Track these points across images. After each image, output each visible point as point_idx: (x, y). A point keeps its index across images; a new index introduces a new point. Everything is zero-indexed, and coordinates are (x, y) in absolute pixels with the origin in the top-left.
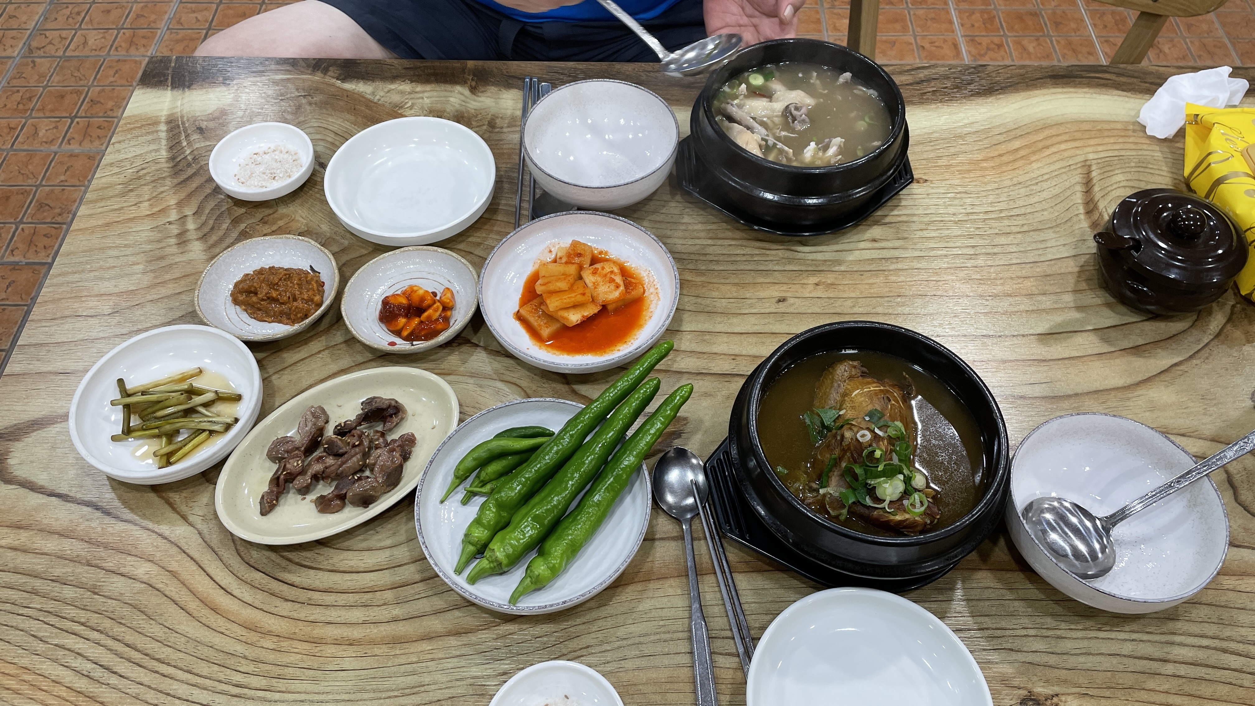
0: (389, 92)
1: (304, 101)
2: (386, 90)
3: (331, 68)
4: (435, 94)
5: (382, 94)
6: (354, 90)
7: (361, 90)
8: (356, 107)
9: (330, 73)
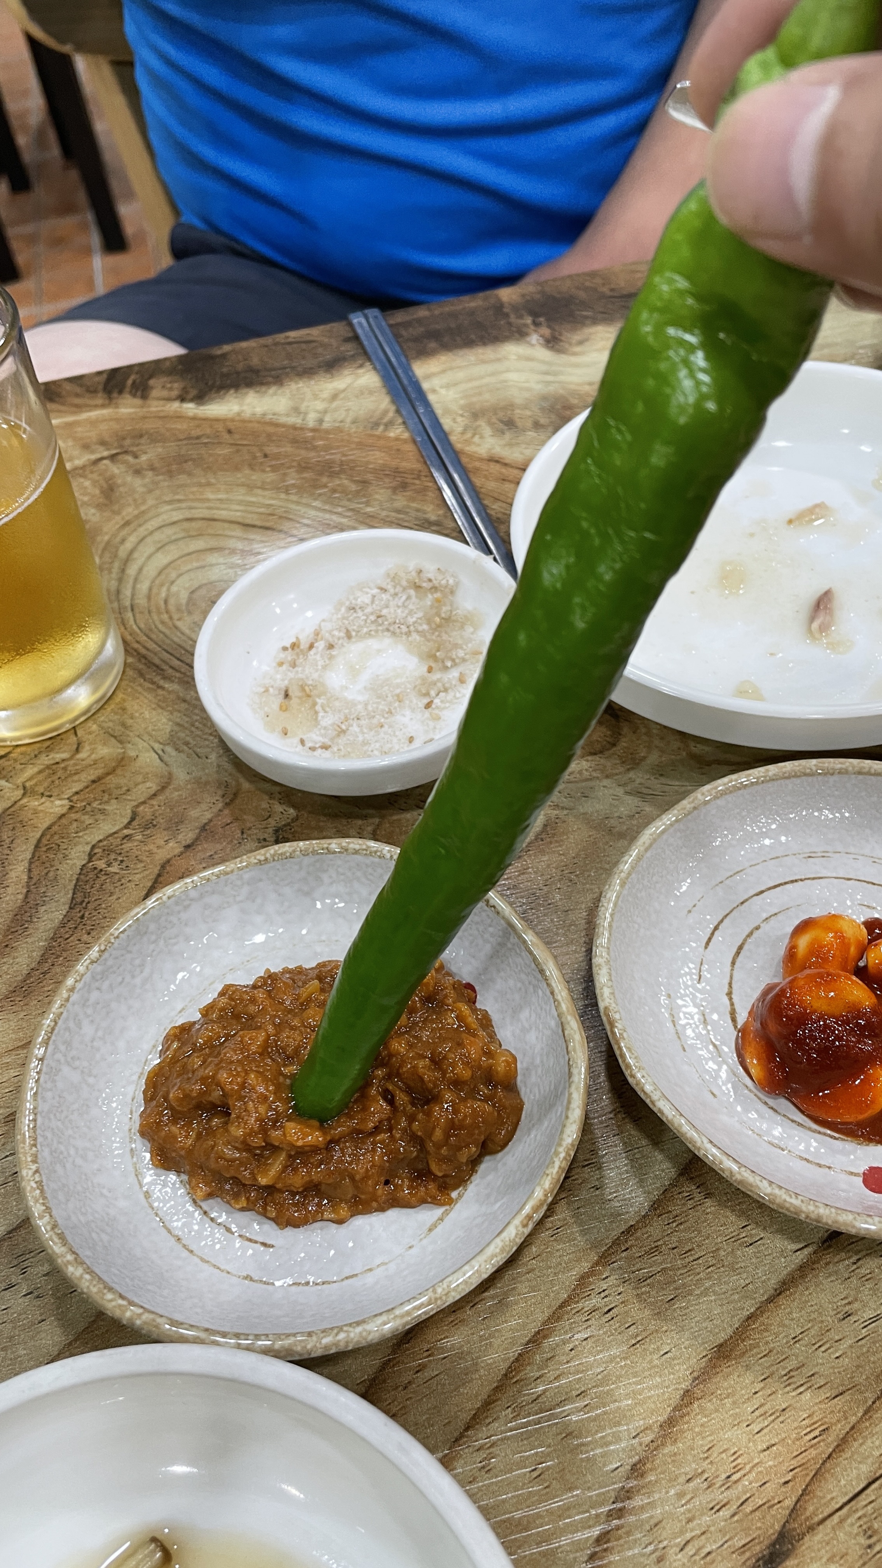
0: (334, 397)
1: (115, 469)
2: (325, 395)
3: (152, 382)
4: (460, 375)
5: (320, 406)
6: (239, 414)
7: (259, 410)
8: (268, 450)
9: (154, 393)
